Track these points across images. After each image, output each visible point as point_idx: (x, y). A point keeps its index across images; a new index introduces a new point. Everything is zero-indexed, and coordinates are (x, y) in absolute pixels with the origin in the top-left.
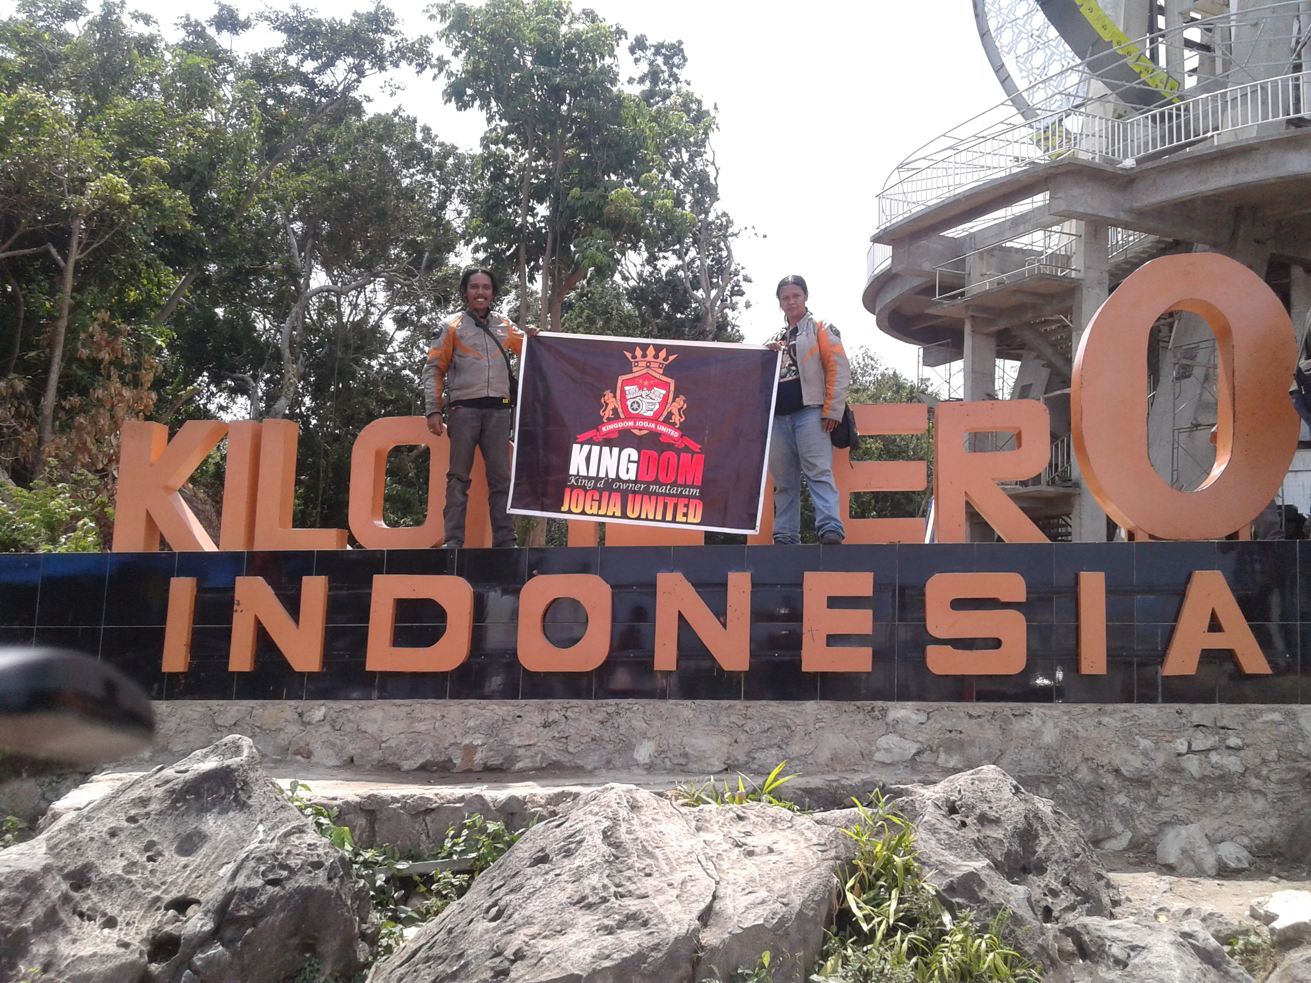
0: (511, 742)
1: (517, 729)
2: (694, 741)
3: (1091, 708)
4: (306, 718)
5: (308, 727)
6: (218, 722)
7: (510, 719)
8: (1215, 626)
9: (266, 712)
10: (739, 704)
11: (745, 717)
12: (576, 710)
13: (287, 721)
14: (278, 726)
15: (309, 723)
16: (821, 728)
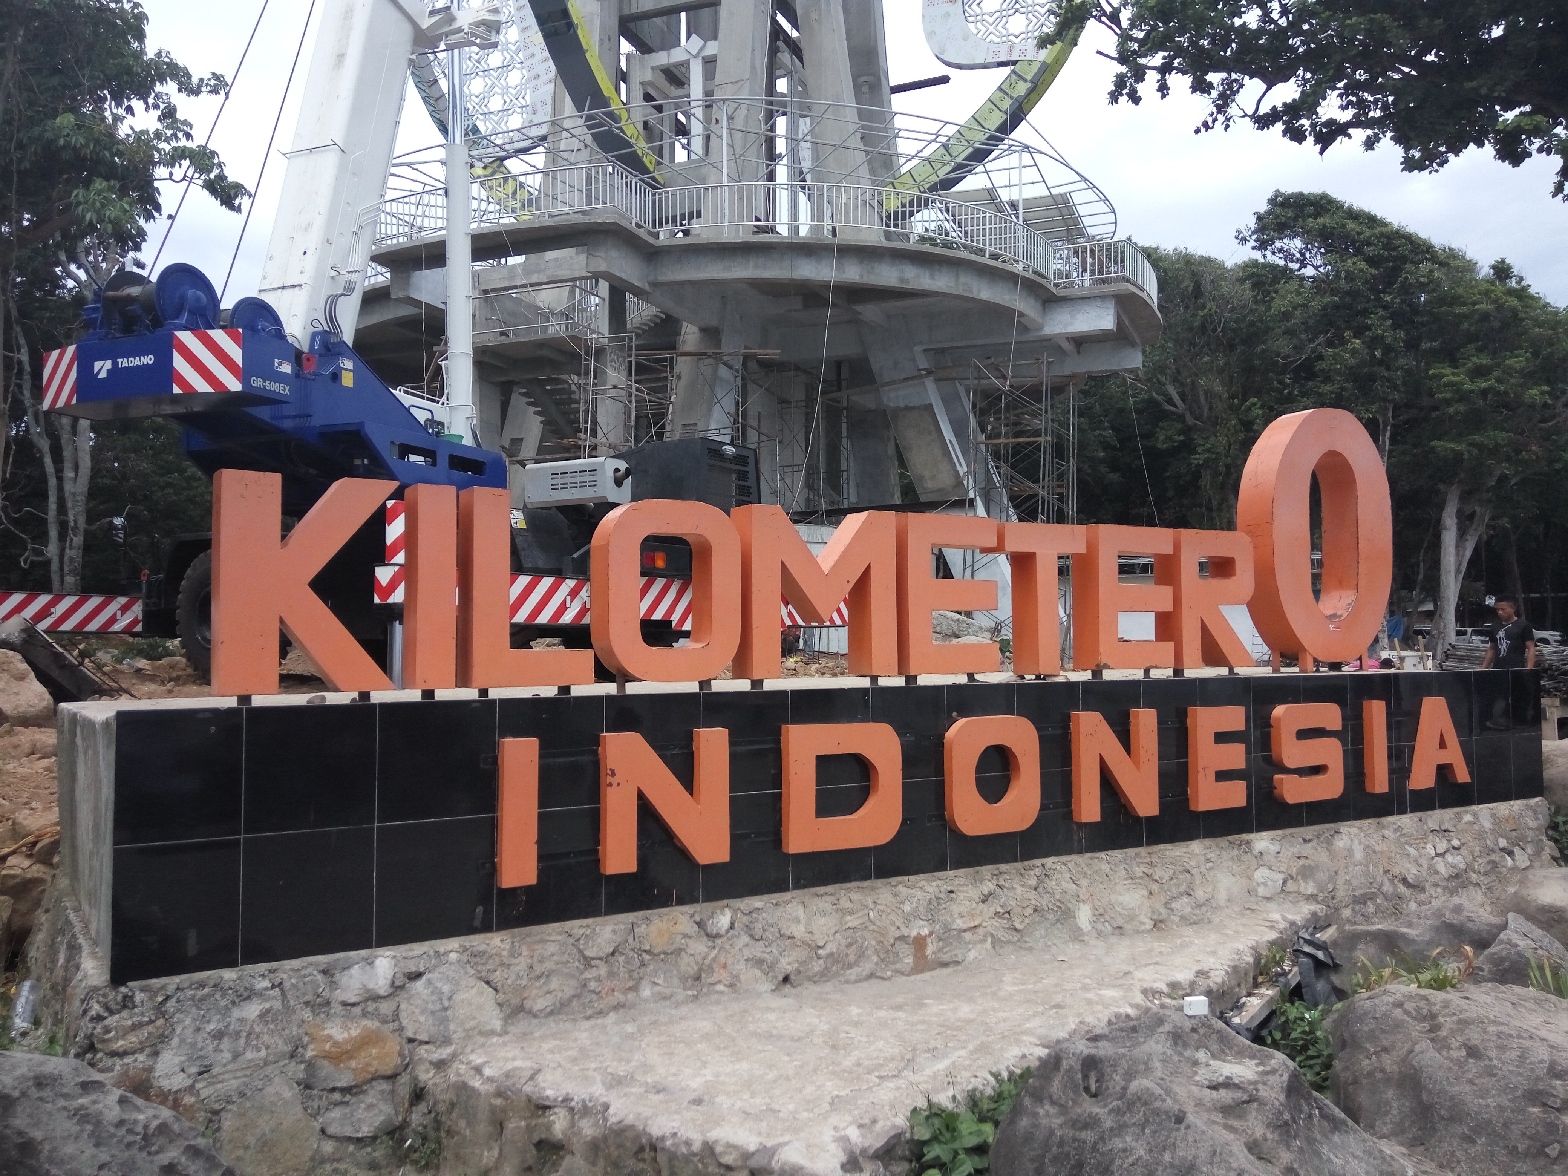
0: (955, 927)
1: (955, 908)
2: (1121, 899)
3: (1374, 822)
4: (712, 929)
5: (718, 941)
6: (589, 953)
7: (943, 896)
9: (652, 928)
10: (1143, 851)
11: (1151, 865)
12: (1006, 876)
13: (686, 936)
14: (675, 946)
15: (718, 936)
16: (1211, 868)
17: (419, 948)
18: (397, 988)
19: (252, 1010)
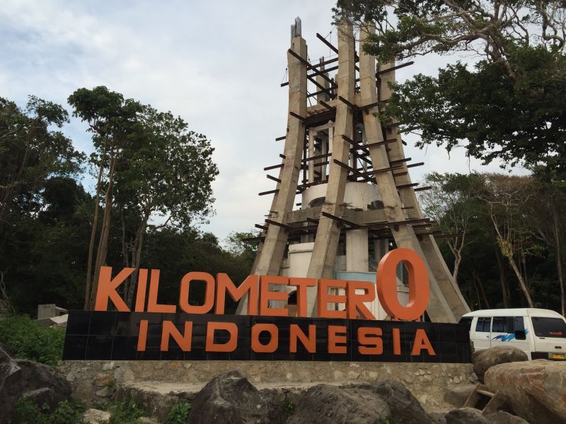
1: (251, 370)
2: (302, 373)
3: (397, 363)
4: (186, 366)
5: (187, 369)
7: (248, 367)
8: (423, 343)
9: (171, 364)
10: (312, 362)
11: (314, 366)
13: (179, 367)
14: (176, 369)
16: (334, 369)
17: (120, 361)
18: (114, 369)
19: (85, 369)
